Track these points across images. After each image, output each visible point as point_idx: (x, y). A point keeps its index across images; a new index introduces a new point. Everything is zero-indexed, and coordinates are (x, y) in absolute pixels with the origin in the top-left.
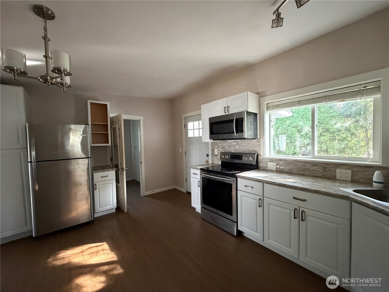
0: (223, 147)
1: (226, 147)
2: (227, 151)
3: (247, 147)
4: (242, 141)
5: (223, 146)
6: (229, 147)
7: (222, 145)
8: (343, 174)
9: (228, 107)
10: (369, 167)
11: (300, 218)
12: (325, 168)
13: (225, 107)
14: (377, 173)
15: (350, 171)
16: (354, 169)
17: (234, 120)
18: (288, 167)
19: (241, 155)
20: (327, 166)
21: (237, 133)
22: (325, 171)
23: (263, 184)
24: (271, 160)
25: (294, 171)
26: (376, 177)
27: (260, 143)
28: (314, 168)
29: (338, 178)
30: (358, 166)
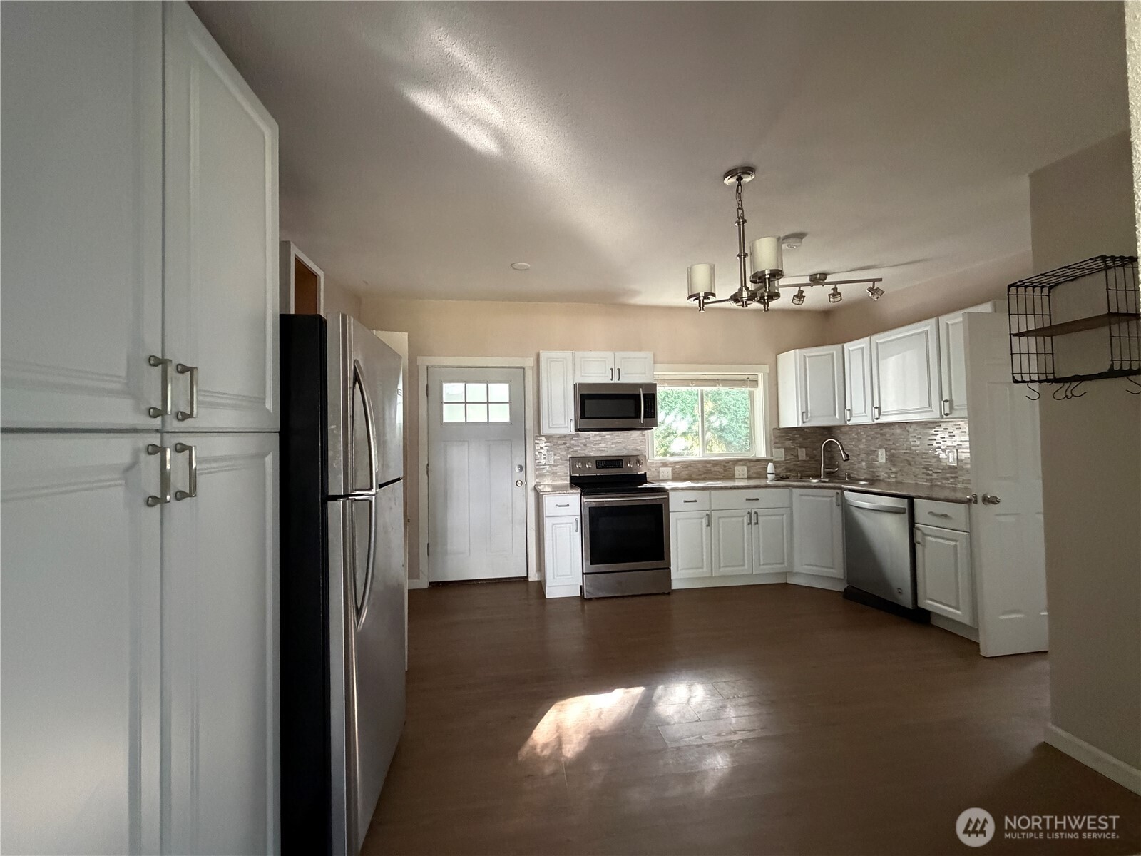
0: (569, 447)
1: (578, 446)
2: (580, 453)
3: (624, 445)
4: (612, 434)
5: (568, 445)
6: (585, 445)
7: (565, 444)
8: (741, 471)
9: (619, 369)
10: (758, 460)
11: (753, 522)
12: (725, 466)
13: (612, 369)
14: (770, 466)
15: (745, 468)
16: (748, 464)
17: (639, 395)
18: (687, 472)
19: (620, 458)
20: (726, 464)
21: (644, 417)
22: (725, 471)
23: (710, 494)
24: (665, 464)
25: (694, 476)
26: (770, 468)
27: (646, 437)
28: (715, 468)
29: (737, 476)
30: (750, 461)
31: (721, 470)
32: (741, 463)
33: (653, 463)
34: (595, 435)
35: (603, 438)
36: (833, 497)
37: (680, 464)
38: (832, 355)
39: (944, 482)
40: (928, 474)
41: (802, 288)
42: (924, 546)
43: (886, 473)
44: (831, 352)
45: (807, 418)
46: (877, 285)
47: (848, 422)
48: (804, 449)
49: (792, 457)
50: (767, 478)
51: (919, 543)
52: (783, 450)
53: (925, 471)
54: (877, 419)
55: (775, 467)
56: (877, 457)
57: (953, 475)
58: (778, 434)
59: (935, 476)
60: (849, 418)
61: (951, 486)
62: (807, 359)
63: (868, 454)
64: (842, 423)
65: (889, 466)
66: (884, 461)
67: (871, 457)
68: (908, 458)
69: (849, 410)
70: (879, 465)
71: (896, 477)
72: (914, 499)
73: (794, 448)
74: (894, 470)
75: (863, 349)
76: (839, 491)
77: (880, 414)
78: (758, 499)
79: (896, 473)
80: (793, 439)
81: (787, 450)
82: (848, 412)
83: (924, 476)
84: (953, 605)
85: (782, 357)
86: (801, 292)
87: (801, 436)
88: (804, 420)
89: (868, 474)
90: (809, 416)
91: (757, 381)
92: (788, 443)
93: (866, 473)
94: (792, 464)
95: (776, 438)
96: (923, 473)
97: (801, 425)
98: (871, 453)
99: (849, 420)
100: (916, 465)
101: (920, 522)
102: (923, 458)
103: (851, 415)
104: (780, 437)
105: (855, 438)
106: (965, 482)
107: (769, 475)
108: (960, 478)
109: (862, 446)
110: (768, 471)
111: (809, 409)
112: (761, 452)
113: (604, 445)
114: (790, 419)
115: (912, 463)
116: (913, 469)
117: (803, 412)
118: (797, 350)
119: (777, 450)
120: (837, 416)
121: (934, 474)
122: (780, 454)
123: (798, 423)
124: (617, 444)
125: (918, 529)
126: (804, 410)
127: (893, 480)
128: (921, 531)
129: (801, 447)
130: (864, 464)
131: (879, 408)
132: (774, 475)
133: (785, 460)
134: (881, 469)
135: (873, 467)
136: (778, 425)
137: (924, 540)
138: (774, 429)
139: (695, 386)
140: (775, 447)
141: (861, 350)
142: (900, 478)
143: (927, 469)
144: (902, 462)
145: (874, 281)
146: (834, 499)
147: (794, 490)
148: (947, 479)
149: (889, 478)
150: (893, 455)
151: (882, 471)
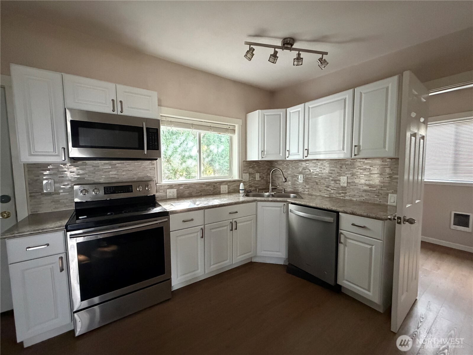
6: (94, 173)
8: (224, 188)
9: (121, 102)
10: (234, 181)
11: (234, 228)
12: (214, 186)
13: (113, 100)
14: (242, 184)
15: (227, 186)
16: (229, 184)
17: (142, 128)
18: (188, 192)
19: (130, 184)
20: (215, 185)
21: (147, 149)
22: (214, 189)
23: (204, 211)
24: (171, 187)
25: (193, 194)
26: (242, 186)
27: (155, 166)
28: (208, 188)
29: (222, 192)
30: (230, 182)
31: (212, 189)
32: (224, 183)
33: (161, 186)
34: (105, 164)
35: (114, 167)
36: (281, 207)
37: (183, 186)
38: (280, 115)
39: (338, 195)
40: (328, 191)
41: (276, 50)
42: (346, 246)
43: (303, 188)
44: (279, 113)
45: (264, 155)
46: (325, 57)
47: (287, 158)
48: (259, 174)
49: (252, 178)
50: (239, 192)
51: (342, 243)
52: (248, 174)
53: (326, 188)
54: (306, 157)
55: (244, 185)
56: (298, 179)
57: (344, 192)
58: (246, 165)
59: (332, 191)
60: (288, 156)
61: (342, 198)
62: (266, 116)
63: (293, 177)
64: (284, 159)
65: (305, 184)
66: (302, 182)
67: (294, 179)
68: (316, 181)
69: (288, 151)
70: (298, 183)
71: (308, 191)
72: (340, 213)
73: (254, 173)
74: (307, 187)
75: (299, 111)
76: (285, 203)
77: (308, 153)
78: (237, 212)
79: (309, 189)
80: (253, 168)
81: (250, 174)
82: (288, 152)
83: (326, 191)
84: (366, 288)
85: (250, 115)
86: (276, 53)
87: (258, 166)
88: (263, 157)
89: (292, 188)
90: (265, 153)
91: (234, 130)
92: (251, 170)
93: (290, 188)
94: (252, 183)
95: (245, 167)
96: (325, 190)
97: (260, 159)
98: (295, 177)
99: (288, 157)
100: (321, 184)
101: (343, 229)
102: (325, 181)
103: (289, 154)
104: (247, 166)
105: (286, 168)
106: (350, 196)
107: (240, 191)
108: (348, 194)
109: (289, 172)
110: (240, 189)
111: (265, 149)
112: (236, 176)
113: (115, 173)
114: (254, 155)
115: (319, 183)
116: (319, 187)
117: (262, 151)
118: (260, 110)
119: (245, 174)
120: (281, 155)
121: (331, 190)
122: (246, 177)
123: (258, 158)
124: (128, 172)
125: (341, 233)
126: (263, 150)
127: (307, 193)
128: (344, 235)
129: (257, 172)
130: (290, 182)
131: (308, 150)
132: (243, 191)
133: (249, 180)
134: (300, 186)
135: (295, 185)
136: (246, 159)
137: (345, 241)
138: (243, 161)
139: (194, 129)
140: (244, 173)
141: (298, 112)
142: (311, 192)
143: (328, 187)
144: (313, 182)
145: (323, 53)
146: (282, 208)
147: (259, 203)
148: (340, 194)
149: (304, 192)
150: (307, 178)
151: (300, 188)
